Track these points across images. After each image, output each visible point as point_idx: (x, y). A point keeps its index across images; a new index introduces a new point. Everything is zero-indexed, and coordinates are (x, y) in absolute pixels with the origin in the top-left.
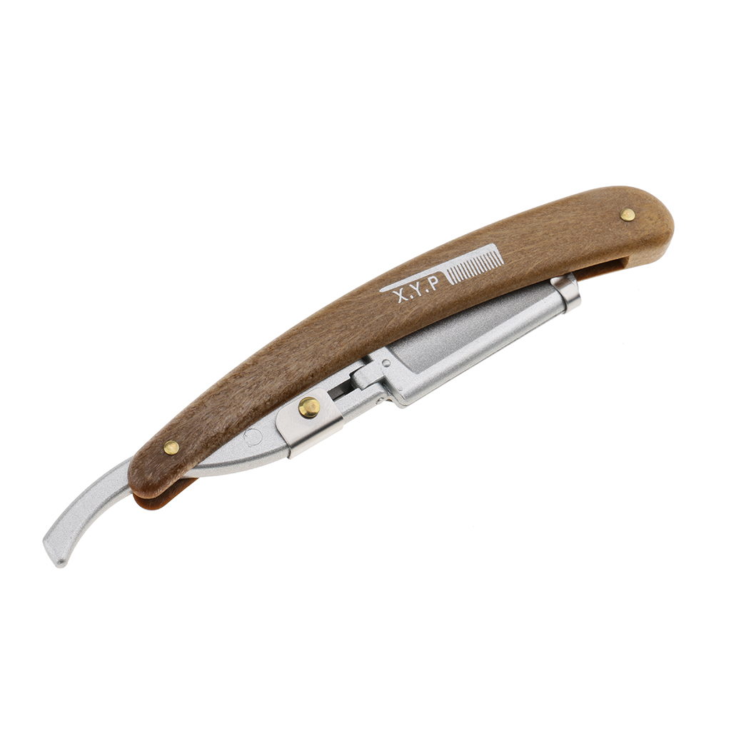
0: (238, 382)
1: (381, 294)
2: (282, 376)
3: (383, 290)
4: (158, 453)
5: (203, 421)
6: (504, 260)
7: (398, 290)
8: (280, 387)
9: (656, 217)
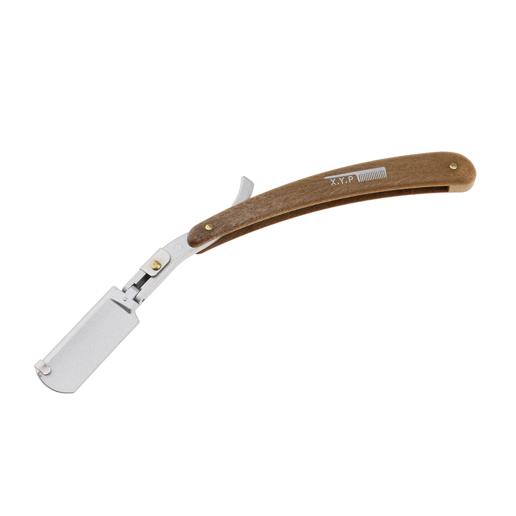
0: (247, 205)
1: (325, 179)
2: (268, 206)
3: (325, 178)
4: (203, 228)
5: (226, 218)
6: (387, 175)
7: (333, 179)
8: (266, 211)
9: (467, 170)
